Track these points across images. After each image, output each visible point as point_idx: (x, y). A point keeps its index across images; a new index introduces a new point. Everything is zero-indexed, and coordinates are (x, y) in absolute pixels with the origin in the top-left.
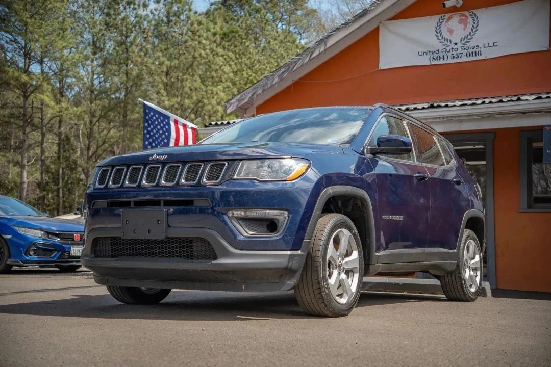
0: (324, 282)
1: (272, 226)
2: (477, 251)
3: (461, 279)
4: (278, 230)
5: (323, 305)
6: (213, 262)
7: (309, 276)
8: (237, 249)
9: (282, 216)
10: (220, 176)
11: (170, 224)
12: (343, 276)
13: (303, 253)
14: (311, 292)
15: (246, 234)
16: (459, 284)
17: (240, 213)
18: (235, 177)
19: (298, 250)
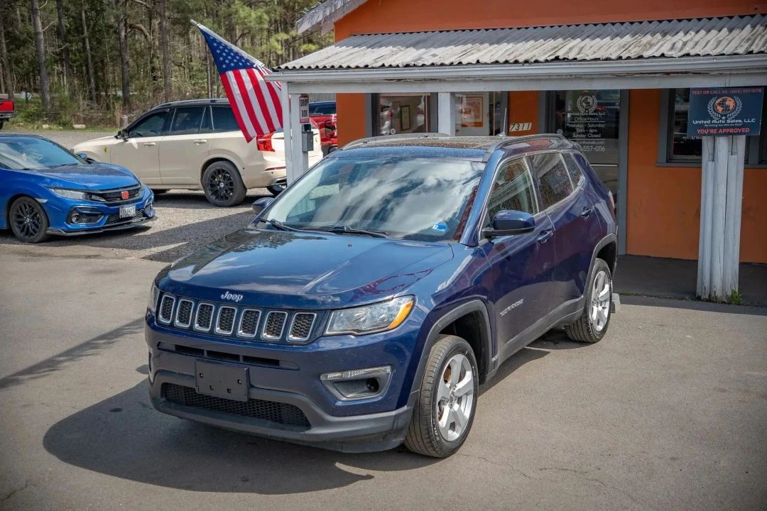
0: (434, 427)
1: (373, 384)
2: (607, 280)
3: (588, 324)
4: (380, 389)
5: (431, 449)
6: (307, 432)
7: (417, 426)
8: (334, 416)
9: (384, 372)
10: (308, 331)
11: (252, 383)
12: (456, 406)
13: (409, 408)
14: (419, 440)
15: (344, 399)
16: (585, 329)
17: (336, 376)
18: (327, 332)
19: (403, 406)
